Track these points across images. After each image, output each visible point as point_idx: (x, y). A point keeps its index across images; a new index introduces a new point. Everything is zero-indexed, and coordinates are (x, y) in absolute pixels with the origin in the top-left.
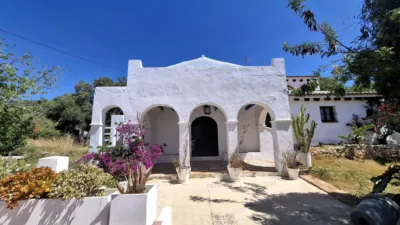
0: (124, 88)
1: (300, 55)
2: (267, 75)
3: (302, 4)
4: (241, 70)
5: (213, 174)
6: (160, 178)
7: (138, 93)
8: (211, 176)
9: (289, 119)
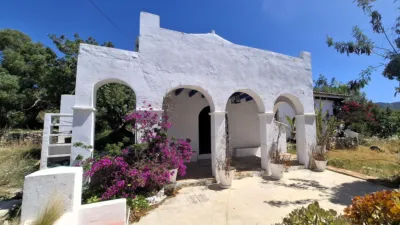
0: (134, 54)
1: (346, 53)
2: (298, 68)
3: (371, 4)
4: (277, 57)
5: (250, 172)
6: (192, 184)
7: (158, 65)
8: (249, 175)
9: (313, 113)
